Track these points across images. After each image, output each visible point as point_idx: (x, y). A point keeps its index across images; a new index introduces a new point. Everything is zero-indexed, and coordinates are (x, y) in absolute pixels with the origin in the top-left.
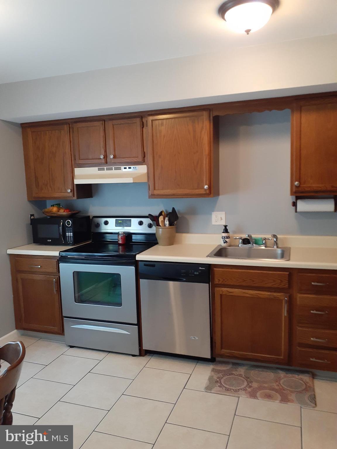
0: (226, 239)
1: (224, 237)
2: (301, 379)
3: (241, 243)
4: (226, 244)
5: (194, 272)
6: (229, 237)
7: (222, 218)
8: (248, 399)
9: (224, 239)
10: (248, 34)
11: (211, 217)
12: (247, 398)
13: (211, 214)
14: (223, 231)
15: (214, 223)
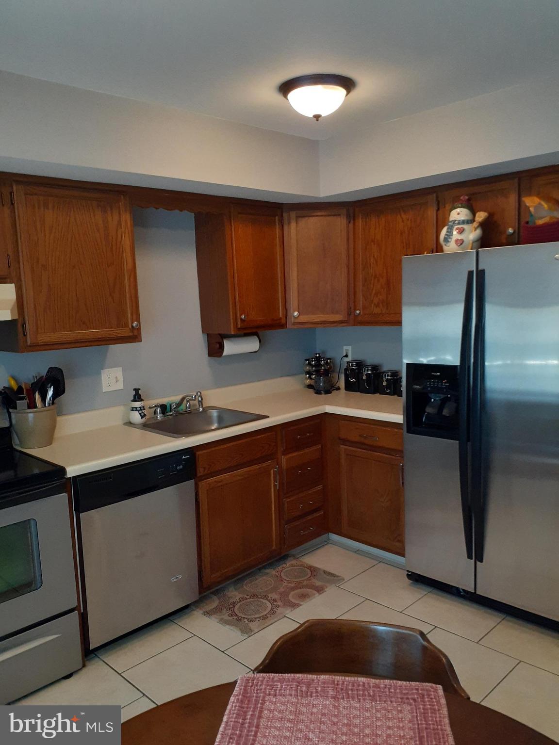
0: (143, 411)
1: (140, 407)
2: (292, 565)
3: (160, 414)
4: (144, 419)
5: (176, 467)
6: (143, 407)
7: (118, 378)
8: (294, 611)
9: (140, 412)
10: (317, 120)
11: (101, 380)
12: (292, 611)
13: (99, 374)
14: (132, 398)
15: (105, 389)
